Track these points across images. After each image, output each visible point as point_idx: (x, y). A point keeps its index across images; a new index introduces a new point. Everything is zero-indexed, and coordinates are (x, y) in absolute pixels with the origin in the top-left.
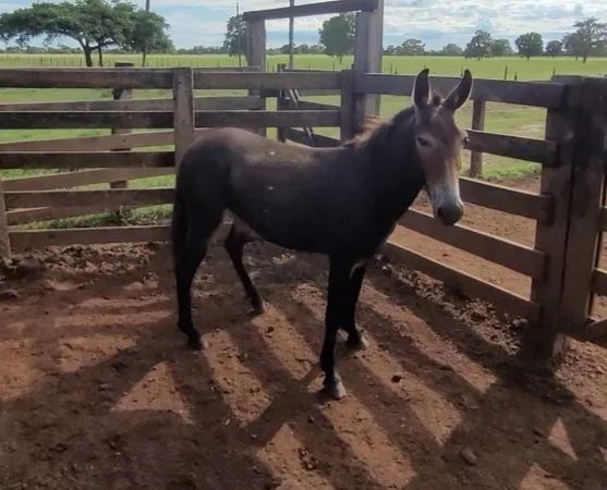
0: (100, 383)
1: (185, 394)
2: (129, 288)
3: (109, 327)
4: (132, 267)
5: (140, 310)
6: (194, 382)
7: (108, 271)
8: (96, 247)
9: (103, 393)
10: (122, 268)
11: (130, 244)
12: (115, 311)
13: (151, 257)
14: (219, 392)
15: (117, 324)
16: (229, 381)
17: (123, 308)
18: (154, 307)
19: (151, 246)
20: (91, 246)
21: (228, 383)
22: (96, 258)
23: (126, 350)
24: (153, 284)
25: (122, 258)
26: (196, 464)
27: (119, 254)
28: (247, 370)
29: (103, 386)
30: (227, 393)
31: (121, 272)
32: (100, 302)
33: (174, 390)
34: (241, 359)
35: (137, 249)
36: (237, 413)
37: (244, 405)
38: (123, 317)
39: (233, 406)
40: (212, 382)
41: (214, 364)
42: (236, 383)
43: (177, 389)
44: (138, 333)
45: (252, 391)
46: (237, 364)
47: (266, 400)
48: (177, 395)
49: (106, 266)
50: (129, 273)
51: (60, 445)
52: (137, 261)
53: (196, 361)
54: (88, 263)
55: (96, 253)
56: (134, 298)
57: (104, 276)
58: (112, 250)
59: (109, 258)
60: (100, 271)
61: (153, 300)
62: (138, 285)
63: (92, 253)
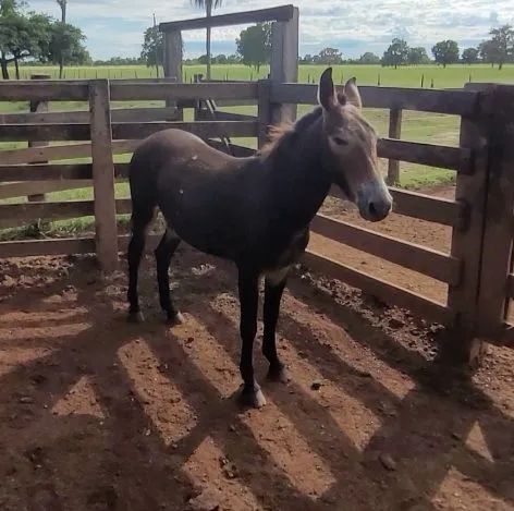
0: (21, 396)
1: (107, 406)
2: (48, 301)
3: (28, 340)
4: (50, 280)
5: (58, 323)
6: (117, 394)
7: (28, 284)
8: (15, 260)
10: (41, 281)
11: (49, 257)
12: (33, 325)
13: (70, 270)
14: (140, 404)
15: (36, 338)
16: (149, 392)
17: (42, 321)
18: (73, 320)
19: (70, 259)
20: (9, 260)
21: (149, 394)
22: (15, 272)
24: (73, 297)
25: (42, 271)
26: (117, 475)
27: (39, 267)
28: (168, 381)
29: (23, 399)
30: (148, 403)
31: (39, 285)
32: (19, 316)
33: (94, 401)
34: (161, 370)
35: (55, 262)
36: (158, 423)
37: (165, 416)
38: (42, 331)
39: (153, 417)
40: (132, 393)
41: (133, 375)
42: (156, 394)
43: (97, 400)
44: (56, 345)
45: (172, 402)
46: (157, 375)
47: (185, 410)
48: (98, 406)
49: (25, 279)
50: (48, 286)
52: (57, 273)
53: (115, 372)
54: (7, 277)
55: (14, 266)
56: (54, 311)
57: (22, 289)
58: (31, 263)
59: (26, 271)
60: (19, 285)
61: (72, 313)
62: (57, 298)
63: (10, 266)
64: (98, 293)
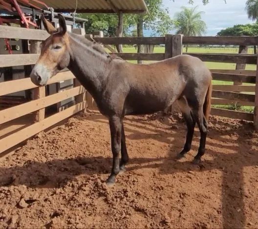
0: (191, 170)
1: (225, 189)
2: (223, 137)
4: (228, 129)
5: (222, 147)
6: (232, 186)
7: (217, 128)
8: (217, 117)
9: (189, 174)
10: (224, 128)
11: (233, 120)
13: (240, 127)
14: (242, 195)
15: (209, 149)
16: (250, 191)
17: (216, 144)
18: (230, 148)
19: (242, 122)
20: (214, 116)
21: (250, 193)
23: (208, 161)
24: (235, 138)
25: (227, 124)
26: (213, 222)
27: (226, 122)
29: (190, 172)
30: (246, 196)
31: (223, 129)
33: (221, 185)
35: (235, 122)
36: (247, 208)
38: (213, 147)
39: (246, 204)
40: (241, 189)
41: (246, 180)
42: (253, 194)
43: (222, 185)
44: (216, 155)
48: (221, 188)
49: (217, 125)
50: (226, 131)
51: (161, 187)
52: (233, 127)
53: (237, 176)
54: (210, 123)
55: (216, 119)
56: (223, 142)
57: (215, 130)
58: (223, 120)
59: (220, 123)
60: (214, 127)
61: (231, 145)
62: (228, 137)
63: (214, 119)
64: (248, 140)
